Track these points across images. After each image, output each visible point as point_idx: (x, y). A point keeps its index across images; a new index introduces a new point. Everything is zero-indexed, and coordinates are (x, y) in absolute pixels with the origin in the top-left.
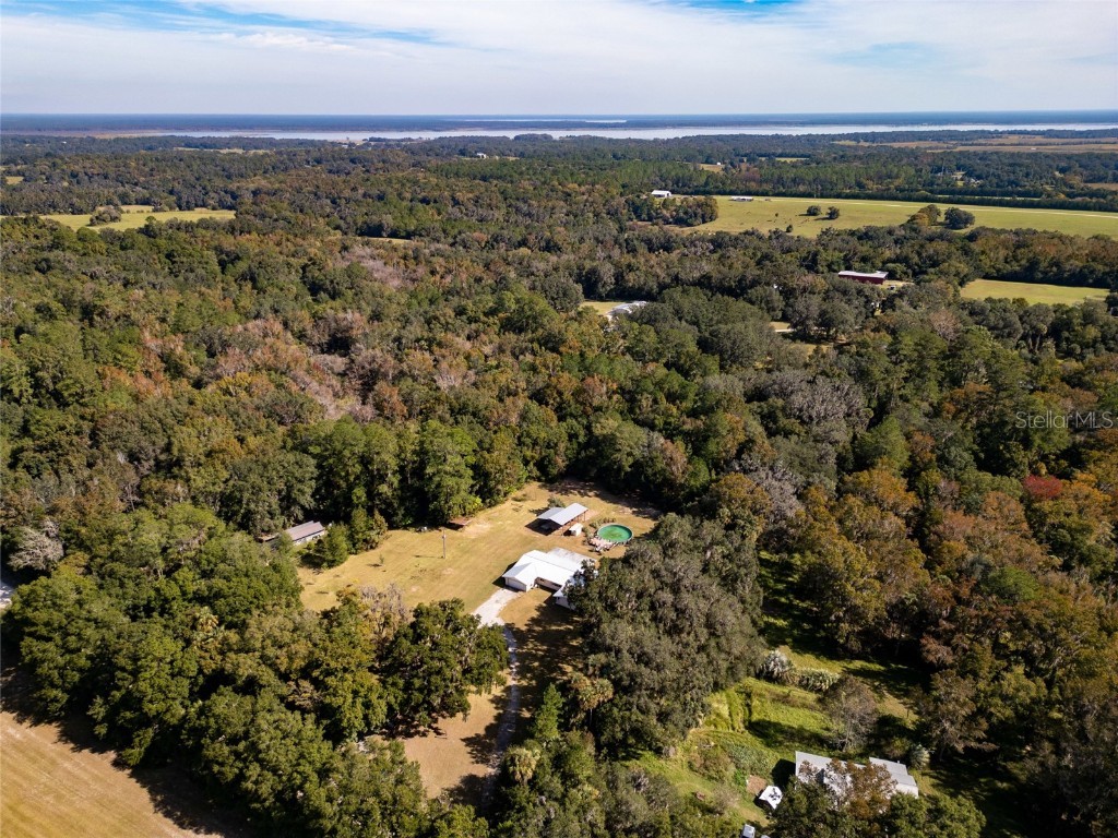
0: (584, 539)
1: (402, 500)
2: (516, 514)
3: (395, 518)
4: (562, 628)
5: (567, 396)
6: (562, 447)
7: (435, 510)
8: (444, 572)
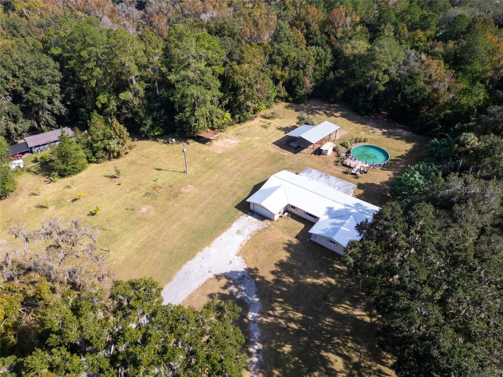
0: (336, 159)
1: (149, 111)
2: (264, 130)
3: (142, 129)
4: (319, 281)
5: (315, 27)
6: (310, 70)
7: (181, 121)
8: (183, 189)
